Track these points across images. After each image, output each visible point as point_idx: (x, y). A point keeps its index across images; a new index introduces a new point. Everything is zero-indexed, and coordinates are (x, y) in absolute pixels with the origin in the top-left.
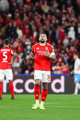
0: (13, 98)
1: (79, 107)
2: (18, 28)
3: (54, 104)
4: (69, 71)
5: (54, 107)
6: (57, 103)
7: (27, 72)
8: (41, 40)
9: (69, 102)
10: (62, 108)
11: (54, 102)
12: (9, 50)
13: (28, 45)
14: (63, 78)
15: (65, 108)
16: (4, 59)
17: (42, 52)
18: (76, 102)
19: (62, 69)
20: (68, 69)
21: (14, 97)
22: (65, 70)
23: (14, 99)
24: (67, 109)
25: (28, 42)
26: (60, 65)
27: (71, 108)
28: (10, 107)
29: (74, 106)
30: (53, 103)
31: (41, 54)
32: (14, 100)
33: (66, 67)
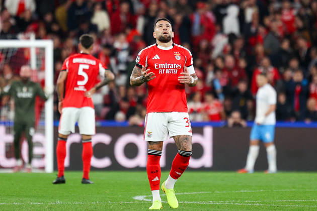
0: (85, 180)
1: (248, 203)
2: (98, 7)
3: (186, 195)
4: (224, 115)
5: (186, 202)
6: (195, 193)
7: (120, 116)
8: (163, 35)
9: (225, 192)
10: (206, 205)
11: (187, 192)
12: (93, 63)
13: (122, 50)
14: (208, 131)
15: (212, 206)
16: (79, 83)
17: (166, 65)
18: (242, 191)
19: (207, 108)
20: (222, 110)
21: (88, 179)
22: (214, 111)
23: (89, 183)
24: (218, 207)
25: (122, 43)
26: (203, 100)
27: (228, 206)
28: (78, 201)
29: (237, 200)
30: (185, 193)
31: (165, 71)
32: (88, 185)
33: (217, 105)
